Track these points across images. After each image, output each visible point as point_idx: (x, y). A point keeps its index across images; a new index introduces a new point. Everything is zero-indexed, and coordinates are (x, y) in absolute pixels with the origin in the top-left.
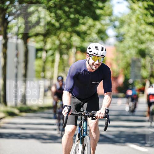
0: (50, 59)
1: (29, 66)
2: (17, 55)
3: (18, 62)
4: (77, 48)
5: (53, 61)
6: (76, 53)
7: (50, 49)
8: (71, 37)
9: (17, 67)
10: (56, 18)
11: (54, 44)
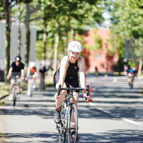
0: (50, 40)
1: (31, 47)
2: (20, 37)
3: (20, 44)
4: (75, 30)
5: (53, 43)
6: (74, 35)
7: (50, 32)
8: (69, 20)
9: (19, 49)
10: (55, 3)
11: (54, 27)
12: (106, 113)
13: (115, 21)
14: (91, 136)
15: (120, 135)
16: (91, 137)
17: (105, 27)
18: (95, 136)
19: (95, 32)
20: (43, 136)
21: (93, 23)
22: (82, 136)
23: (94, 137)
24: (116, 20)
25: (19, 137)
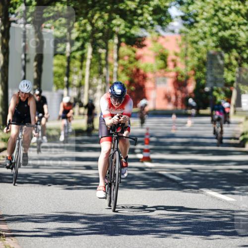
3: (26, 60)
5: (83, 58)
6: (119, 45)
7: (78, 39)
8: (111, 19)
11: (84, 31)
12: (173, 180)
13: (189, 21)
14: (147, 220)
15: (197, 218)
16: (148, 222)
17: (173, 31)
18: (154, 219)
19: (155, 41)
20: (64, 221)
21: (152, 25)
22: (133, 219)
23: (153, 222)
24: (192, 20)
25: (23, 222)
